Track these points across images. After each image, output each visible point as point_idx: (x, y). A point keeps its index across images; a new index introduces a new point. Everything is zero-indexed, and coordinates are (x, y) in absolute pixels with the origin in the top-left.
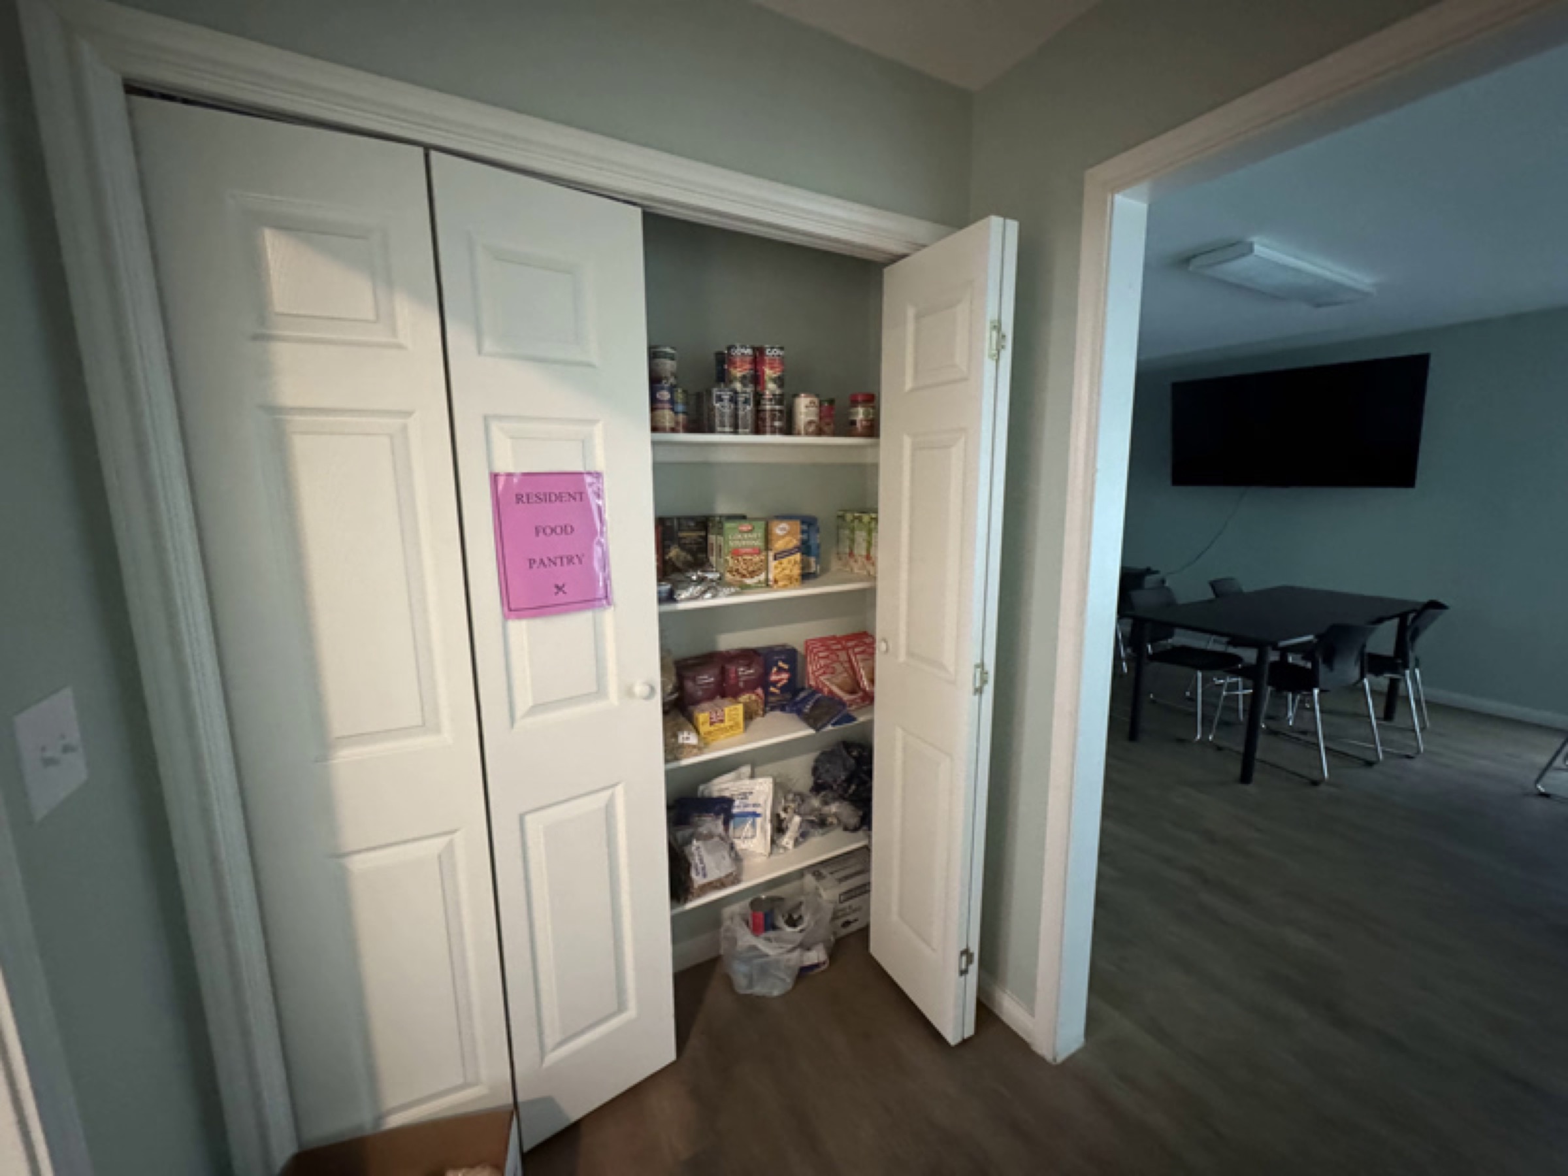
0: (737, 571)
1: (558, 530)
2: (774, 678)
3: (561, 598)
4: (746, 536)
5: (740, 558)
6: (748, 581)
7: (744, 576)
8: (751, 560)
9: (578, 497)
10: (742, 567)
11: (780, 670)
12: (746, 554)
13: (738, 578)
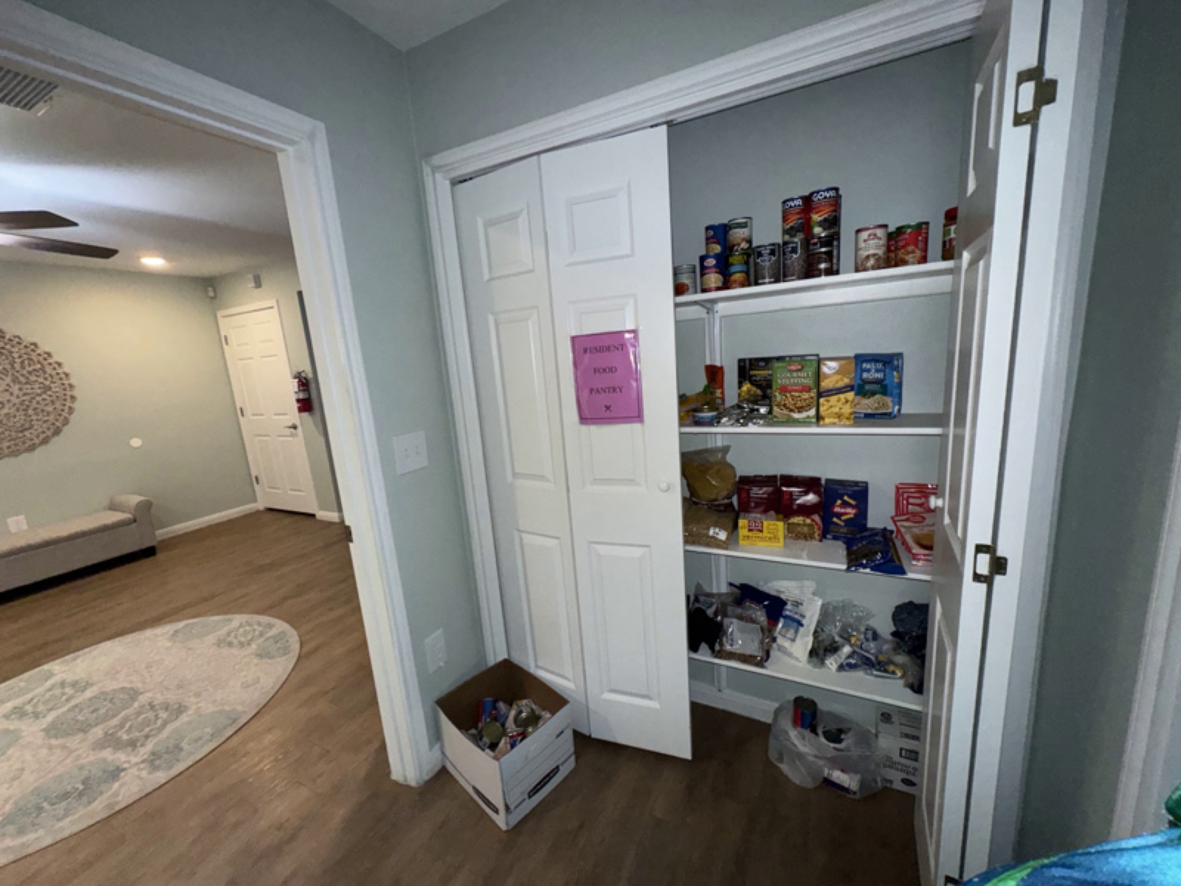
0: (785, 405)
1: (607, 370)
2: (837, 510)
3: (608, 414)
4: (795, 374)
5: (788, 395)
6: (796, 416)
7: (791, 410)
8: (799, 396)
9: (620, 348)
10: (789, 401)
11: (845, 504)
12: (796, 391)
13: (785, 412)
